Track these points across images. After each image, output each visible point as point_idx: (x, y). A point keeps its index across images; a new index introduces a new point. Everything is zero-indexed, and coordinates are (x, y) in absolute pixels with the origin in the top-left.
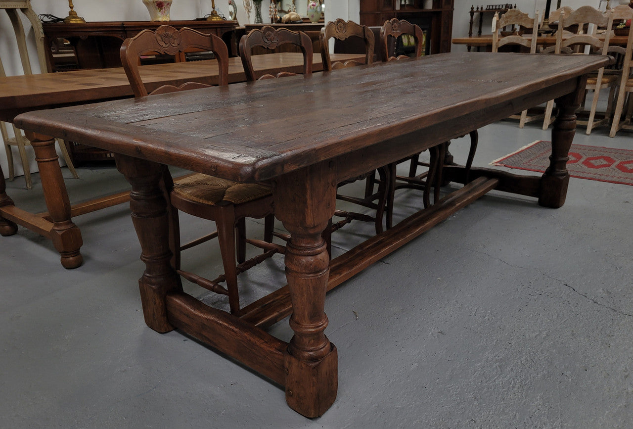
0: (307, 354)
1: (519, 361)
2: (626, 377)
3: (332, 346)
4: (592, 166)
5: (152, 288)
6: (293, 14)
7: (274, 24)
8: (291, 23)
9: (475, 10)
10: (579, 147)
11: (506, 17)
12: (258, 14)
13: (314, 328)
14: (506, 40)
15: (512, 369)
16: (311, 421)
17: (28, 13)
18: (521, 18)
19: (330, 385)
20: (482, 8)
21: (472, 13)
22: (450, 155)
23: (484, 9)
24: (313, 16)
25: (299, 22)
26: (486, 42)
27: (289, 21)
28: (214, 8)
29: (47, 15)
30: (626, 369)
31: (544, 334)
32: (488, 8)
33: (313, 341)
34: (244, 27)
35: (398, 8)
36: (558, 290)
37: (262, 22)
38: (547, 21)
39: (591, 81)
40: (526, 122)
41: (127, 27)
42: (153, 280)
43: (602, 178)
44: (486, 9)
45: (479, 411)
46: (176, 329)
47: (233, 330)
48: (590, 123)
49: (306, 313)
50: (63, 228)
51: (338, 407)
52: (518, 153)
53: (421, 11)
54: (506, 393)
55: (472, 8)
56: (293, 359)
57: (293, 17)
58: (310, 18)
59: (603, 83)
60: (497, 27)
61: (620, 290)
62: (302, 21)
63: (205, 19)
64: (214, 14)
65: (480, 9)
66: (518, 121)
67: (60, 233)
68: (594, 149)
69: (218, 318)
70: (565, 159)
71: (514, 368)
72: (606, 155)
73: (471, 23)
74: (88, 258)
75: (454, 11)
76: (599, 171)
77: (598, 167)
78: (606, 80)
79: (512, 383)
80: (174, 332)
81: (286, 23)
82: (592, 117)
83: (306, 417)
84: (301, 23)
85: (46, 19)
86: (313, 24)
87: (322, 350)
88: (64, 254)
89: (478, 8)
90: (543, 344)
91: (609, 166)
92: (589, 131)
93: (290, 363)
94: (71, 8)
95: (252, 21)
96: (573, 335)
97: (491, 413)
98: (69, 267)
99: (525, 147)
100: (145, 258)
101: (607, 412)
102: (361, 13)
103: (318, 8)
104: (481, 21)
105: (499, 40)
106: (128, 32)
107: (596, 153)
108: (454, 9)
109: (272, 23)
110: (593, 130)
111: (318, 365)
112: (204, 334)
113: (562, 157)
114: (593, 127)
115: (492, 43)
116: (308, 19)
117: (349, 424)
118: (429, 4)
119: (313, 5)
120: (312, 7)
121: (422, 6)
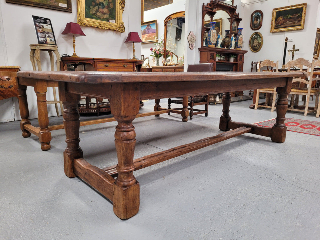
0: (122, 184)
1: (240, 205)
2: (297, 218)
3: (137, 182)
4: (304, 128)
5: (68, 155)
6: (172, 62)
7: (164, 66)
9: (254, 63)
10: (299, 120)
11: (263, 63)
12: (158, 63)
13: (126, 169)
15: (235, 208)
16: (122, 221)
17: (55, 52)
18: (270, 63)
19: (134, 203)
21: (252, 64)
22: (230, 117)
24: (180, 63)
25: (174, 65)
27: (170, 65)
28: (134, 56)
29: (64, 54)
30: (298, 214)
31: (258, 194)
33: (125, 177)
34: (151, 67)
35: (217, 60)
36: (271, 176)
37: (159, 65)
38: (284, 66)
39: (305, 91)
40: (275, 109)
41: (95, 60)
42: (69, 151)
43: (308, 133)
45: (211, 225)
46: (77, 177)
47: (96, 174)
48: (306, 111)
49: (123, 161)
50: (44, 131)
51: (138, 216)
52: (267, 121)
54: (228, 219)
55: (252, 62)
56: (116, 186)
57: (171, 63)
59: (311, 92)
60: (259, 67)
61: (304, 179)
63: (129, 60)
64: (134, 58)
65: (256, 63)
66: (270, 109)
67: (41, 133)
68: (308, 121)
69: (92, 169)
70: (283, 119)
71: (236, 208)
72: (312, 124)
73: (252, 68)
74: (54, 147)
76: (307, 130)
77: (307, 128)
78: (313, 91)
79: (233, 214)
80: (76, 178)
82: (306, 108)
83: (120, 218)
85: (64, 55)
86: (180, 66)
87: (131, 182)
88: (43, 143)
89: (255, 62)
90: (255, 199)
91: (313, 128)
92: (305, 114)
93: (115, 188)
94: (75, 52)
95: (155, 65)
96: (273, 196)
97: (217, 227)
98: (44, 149)
99: (272, 119)
100: (67, 140)
101: (282, 233)
102: (200, 62)
103: (182, 60)
106: (95, 62)
107: (308, 123)
108: (244, 62)
109: (163, 66)
110: (308, 114)
111: (127, 189)
112: (86, 177)
114: (308, 113)
116: (178, 65)
118: (232, 60)
119: (180, 59)
120: (180, 60)
121: (229, 61)
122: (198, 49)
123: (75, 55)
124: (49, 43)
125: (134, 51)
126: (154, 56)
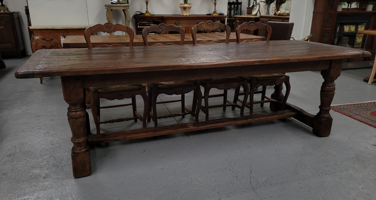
6: (283, 11)
8: (281, 16)
12: (268, 10)
17: (126, 11)
25: (285, 15)
28: (215, 9)
29: (138, 12)
34: (259, 17)
35: (340, 10)
36: (243, 171)
53: (364, 12)
62: (287, 15)
63: (210, 14)
64: (215, 12)
70: (327, 108)
81: (278, 15)
94: (147, 9)
95: (264, 14)
102: (313, 12)
106: (164, 20)
109: (274, 16)
118: (370, 8)
121: (365, 9)
123: (147, 13)
124: (122, 3)
125: (215, 4)
126: (264, 2)
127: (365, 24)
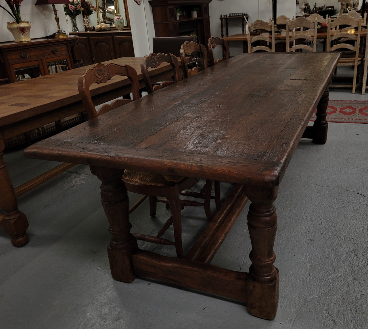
3: (277, 269)
6: (103, 25)
7: (88, 32)
8: (102, 31)
9: (223, 17)
11: (254, 25)
14: (256, 38)
20: (226, 15)
21: (221, 19)
23: (228, 15)
24: (119, 26)
25: (108, 30)
26: (243, 39)
27: (100, 29)
28: (59, 28)
32: (230, 15)
35: (178, 18)
44: (229, 16)
46: (137, 277)
47: (197, 271)
53: (189, 20)
55: (221, 16)
56: (257, 284)
57: (103, 27)
58: (117, 27)
60: (249, 31)
63: (53, 36)
64: (60, 32)
73: (222, 25)
75: (210, 18)
80: (137, 280)
81: (98, 31)
84: (110, 30)
86: (119, 31)
87: (274, 274)
100: (113, 231)
102: (154, 24)
103: (122, 20)
104: (227, 24)
105: (251, 38)
108: (209, 17)
109: (86, 30)
112: (169, 277)
113: (324, 113)
115: (247, 40)
117: (295, 317)
118: (195, 15)
119: (118, 18)
120: (117, 20)
121: (191, 17)
122: (148, 3)
125: (57, 20)
127: (195, 32)
